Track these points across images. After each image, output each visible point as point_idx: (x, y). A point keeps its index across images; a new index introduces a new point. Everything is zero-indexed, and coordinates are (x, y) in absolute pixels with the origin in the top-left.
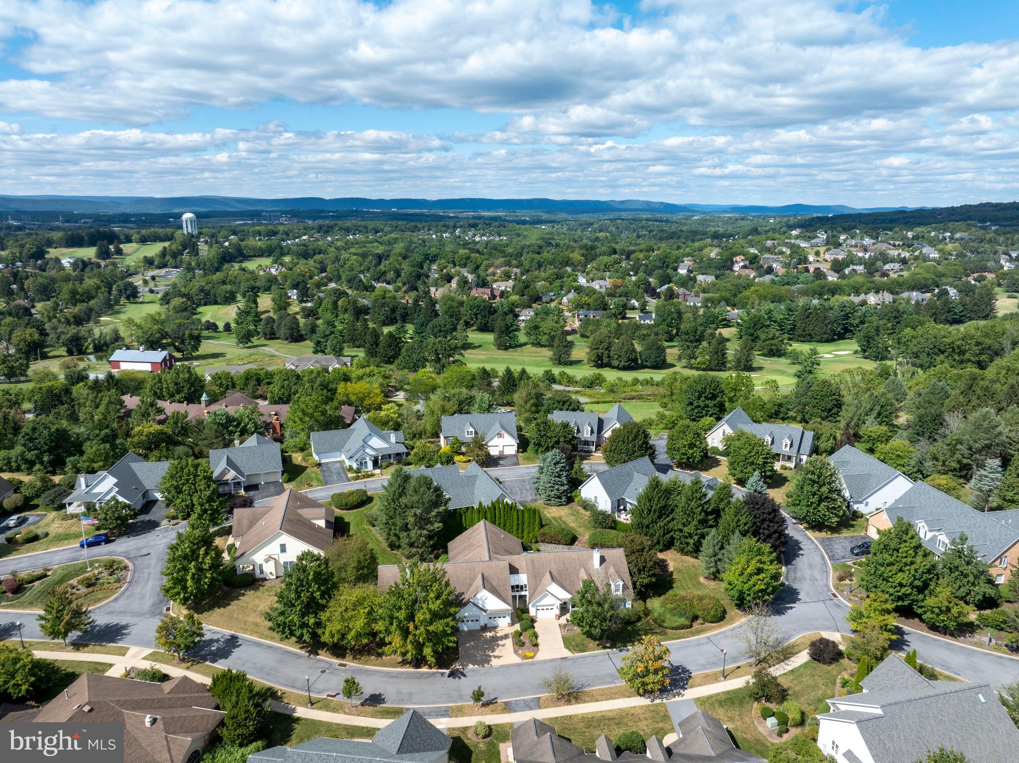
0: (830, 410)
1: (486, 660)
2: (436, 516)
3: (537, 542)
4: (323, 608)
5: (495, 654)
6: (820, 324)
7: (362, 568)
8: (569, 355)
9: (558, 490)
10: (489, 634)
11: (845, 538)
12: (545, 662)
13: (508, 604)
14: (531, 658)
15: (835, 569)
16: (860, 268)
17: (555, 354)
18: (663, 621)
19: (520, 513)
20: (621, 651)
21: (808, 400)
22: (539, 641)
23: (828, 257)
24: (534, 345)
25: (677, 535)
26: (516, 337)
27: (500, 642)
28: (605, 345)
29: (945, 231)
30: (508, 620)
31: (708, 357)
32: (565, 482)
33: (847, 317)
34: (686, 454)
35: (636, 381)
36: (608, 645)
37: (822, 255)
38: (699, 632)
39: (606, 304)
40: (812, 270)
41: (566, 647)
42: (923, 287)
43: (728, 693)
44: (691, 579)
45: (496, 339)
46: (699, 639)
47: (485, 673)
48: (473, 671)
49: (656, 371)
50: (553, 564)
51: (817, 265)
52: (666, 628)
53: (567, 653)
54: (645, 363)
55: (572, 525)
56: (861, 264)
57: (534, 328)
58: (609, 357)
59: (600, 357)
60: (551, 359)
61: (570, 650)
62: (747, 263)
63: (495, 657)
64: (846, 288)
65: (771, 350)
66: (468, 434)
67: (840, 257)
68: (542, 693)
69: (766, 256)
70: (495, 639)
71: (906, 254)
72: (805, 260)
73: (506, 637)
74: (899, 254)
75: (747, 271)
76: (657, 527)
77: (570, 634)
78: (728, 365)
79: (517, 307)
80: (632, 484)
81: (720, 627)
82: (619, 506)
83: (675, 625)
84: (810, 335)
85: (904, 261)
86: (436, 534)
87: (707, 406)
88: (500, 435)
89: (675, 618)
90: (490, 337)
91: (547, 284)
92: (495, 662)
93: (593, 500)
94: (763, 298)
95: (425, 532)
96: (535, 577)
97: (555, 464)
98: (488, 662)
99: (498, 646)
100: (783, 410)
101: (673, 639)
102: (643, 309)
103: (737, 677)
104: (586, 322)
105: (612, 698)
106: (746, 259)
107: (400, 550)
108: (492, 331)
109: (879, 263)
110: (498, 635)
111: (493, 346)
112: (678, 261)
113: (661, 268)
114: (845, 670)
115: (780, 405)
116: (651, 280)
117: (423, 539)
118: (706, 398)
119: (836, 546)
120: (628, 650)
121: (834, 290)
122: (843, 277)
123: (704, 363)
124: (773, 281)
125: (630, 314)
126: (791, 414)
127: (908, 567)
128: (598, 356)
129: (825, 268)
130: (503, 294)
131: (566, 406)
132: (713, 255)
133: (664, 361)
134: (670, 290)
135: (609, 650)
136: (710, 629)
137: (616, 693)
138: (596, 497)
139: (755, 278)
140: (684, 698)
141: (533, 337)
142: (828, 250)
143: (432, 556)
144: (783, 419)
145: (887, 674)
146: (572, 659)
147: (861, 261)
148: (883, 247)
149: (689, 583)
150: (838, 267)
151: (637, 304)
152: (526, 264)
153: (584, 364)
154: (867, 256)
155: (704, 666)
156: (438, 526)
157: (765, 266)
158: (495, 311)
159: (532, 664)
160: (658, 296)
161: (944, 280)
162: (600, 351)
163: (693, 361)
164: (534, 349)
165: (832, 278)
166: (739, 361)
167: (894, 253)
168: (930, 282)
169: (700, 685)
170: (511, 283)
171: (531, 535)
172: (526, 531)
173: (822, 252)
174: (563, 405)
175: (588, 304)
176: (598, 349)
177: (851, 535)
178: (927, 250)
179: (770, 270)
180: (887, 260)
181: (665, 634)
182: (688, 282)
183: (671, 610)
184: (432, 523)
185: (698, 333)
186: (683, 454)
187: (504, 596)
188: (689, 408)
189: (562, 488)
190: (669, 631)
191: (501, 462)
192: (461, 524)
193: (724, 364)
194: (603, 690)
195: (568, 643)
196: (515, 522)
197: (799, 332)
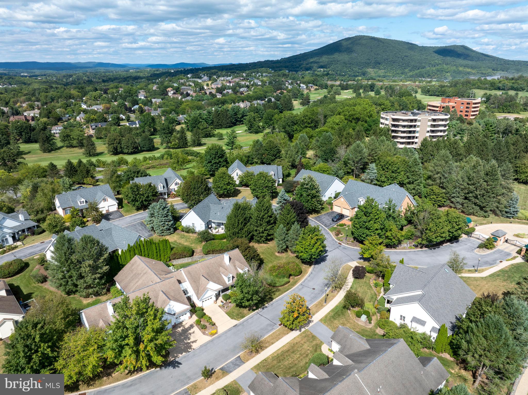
0: (276, 155)
1: (188, 347)
2: (102, 262)
3: (170, 260)
4: (55, 359)
5: (192, 340)
6: (225, 119)
7: (67, 317)
8: (95, 150)
9: (168, 225)
10: (180, 329)
11: (325, 215)
12: (226, 332)
13: (187, 305)
14: (216, 333)
15: (331, 231)
16: (230, 91)
17: (86, 150)
18: (275, 283)
19: (157, 245)
20: (263, 309)
21: (263, 152)
22: (214, 320)
23: (213, 86)
24: (67, 147)
25: (255, 233)
26: (54, 143)
27: (190, 332)
28: (118, 141)
29: (258, 72)
30: (188, 314)
31: (177, 141)
32: (171, 219)
33: (236, 114)
34: (226, 189)
35: (145, 159)
36: (255, 308)
37: (210, 86)
38: (295, 283)
39: (106, 119)
40: (208, 93)
41: (232, 318)
42: (261, 99)
43: (332, 311)
44: (271, 255)
45: (41, 147)
46: (298, 287)
47: (194, 355)
48: (184, 357)
49: (150, 152)
50: (202, 270)
51: (210, 91)
52: (279, 286)
53: (235, 322)
54: (143, 149)
55: (186, 244)
56: (230, 89)
57: (66, 137)
58: (121, 148)
59: (116, 149)
60: (84, 154)
61: (235, 319)
62: (175, 91)
63: (193, 342)
64: (229, 101)
65: (206, 134)
66: (81, 203)
67: (219, 86)
68: (238, 353)
69: (183, 87)
70: (186, 331)
71: (248, 83)
72: (203, 88)
73: (192, 326)
74: (245, 83)
75: (176, 95)
76: (243, 231)
77: (229, 310)
78: (189, 144)
79: (48, 125)
80: (211, 211)
81: (303, 277)
82: (208, 226)
83: (283, 283)
84: (221, 125)
85: (248, 87)
86: (104, 275)
87: (220, 162)
88: (105, 200)
89: (281, 280)
90: (36, 146)
91: (63, 110)
92: (194, 346)
93: (191, 225)
94: (192, 108)
95: (98, 275)
96: (195, 282)
97: (163, 209)
98: (190, 347)
99: (190, 334)
100: (250, 159)
101: (285, 292)
102: (128, 120)
103: (331, 301)
104: (98, 130)
105: (280, 339)
106: (173, 89)
107: (78, 293)
108: (36, 142)
109: (238, 88)
110: (186, 327)
111: (39, 151)
112: (137, 93)
113: (129, 96)
114: (370, 278)
115: (249, 157)
116: (126, 103)
117: (97, 281)
118: (219, 157)
119: (324, 220)
120: (266, 307)
121: (223, 102)
122: (224, 95)
123: (176, 145)
124: (192, 99)
125: (122, 123)
126: (255, 160)
127: (378, 220)
128: (114, 148)
129: (214, 91)
130: (33, 119)
131: (140, 174)
132: (154, 88)
133: (153, 146)
134: (140, 107)
135: (257, 311)
136: (300, 279)
137: (279, 334)
138: (193, 224)
139: (182, 99)
140: (315, 322)
141: (67, 142)
142: (212, 83)
143: (105, 291)
144: (251, 164)
145: (400, 274)
146: (240, 324)
147: (229, 88)
148: (237, 80)
149: (272, 258)
150: (220, 90)
151: (124, 117)
152: (42, 98)
153: (106, 154)
154: (231, 85)
155: (311, 300)
156: (106, 268)
157: (185, 93)
158: (34, 129)
159: (219, 337)
160: (134, 112)
161: (268, 94)
162: (115, 145)
163: (169, 144)
164: (69, 149)
165: (219, 96)
166: (194, 141)
167: (243, 83)
168: (263, 95)
169: (317, 312)
170: (37, 111)
171: (166, 257)
172: (162, 255)
173: (210, 84)
174: (138, 174)
175: (95, 119)
176: (113, 144)
177: (326, 212)
178: (256, 81)
179: (188, 95)
180: (241, 87)
181: (279, 290)
182: (148, 102)
183: (277, 276)
184: (101, 268)
185: (170, 128)
186: (224, 189)
187: (182, 300)
188: (209, 164)
189: (170, 223)
190: (280, 288)
191: (111, 217)
192: (119, 263)
193: (186, 143)
194: (271, 335)
195: (231, 315)
196: (155, 251)
197: (215, 124)
